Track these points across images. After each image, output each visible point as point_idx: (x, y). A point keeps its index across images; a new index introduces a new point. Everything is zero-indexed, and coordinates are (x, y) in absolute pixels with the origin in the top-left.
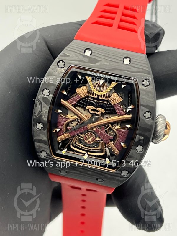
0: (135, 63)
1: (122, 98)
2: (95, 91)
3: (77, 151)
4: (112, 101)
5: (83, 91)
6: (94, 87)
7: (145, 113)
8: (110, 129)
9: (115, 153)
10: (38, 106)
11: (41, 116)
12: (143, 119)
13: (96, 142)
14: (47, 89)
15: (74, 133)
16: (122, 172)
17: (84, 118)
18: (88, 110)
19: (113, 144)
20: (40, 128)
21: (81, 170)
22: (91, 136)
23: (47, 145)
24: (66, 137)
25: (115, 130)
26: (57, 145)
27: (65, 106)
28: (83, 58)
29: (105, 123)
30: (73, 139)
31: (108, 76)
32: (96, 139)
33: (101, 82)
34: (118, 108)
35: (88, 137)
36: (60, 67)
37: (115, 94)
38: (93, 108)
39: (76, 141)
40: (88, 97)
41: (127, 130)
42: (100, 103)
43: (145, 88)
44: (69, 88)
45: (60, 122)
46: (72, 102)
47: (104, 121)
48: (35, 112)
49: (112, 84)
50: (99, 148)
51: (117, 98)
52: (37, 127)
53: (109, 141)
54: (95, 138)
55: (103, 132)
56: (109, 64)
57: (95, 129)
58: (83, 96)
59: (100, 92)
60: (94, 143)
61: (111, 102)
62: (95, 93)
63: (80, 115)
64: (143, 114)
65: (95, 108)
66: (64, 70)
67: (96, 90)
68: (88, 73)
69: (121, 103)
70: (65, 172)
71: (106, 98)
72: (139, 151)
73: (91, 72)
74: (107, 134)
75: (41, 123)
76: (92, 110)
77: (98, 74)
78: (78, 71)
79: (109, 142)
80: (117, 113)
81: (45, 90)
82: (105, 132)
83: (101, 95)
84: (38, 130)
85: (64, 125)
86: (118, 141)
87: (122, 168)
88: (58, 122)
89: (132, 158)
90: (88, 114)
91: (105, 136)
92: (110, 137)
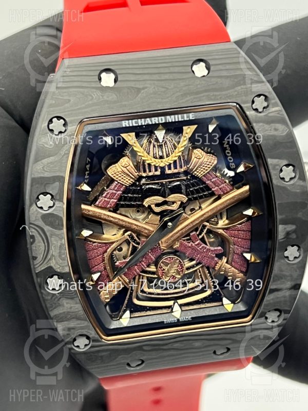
0: (221, 67)
1: (216, 156)
2: (151, 160)
3: (150, 307)
4: (195, 170)
5: (125, 169)
7: (281, 171)
8: (209, 232)
9: (237, 281)
10: (38, 238)
12: (282, 185)
13: (187, 272)
14: (45, 194)
15: (135, 271)
16: (267, 316)
17: (145, 229)
18: (149, 207)
19: (227, 262)
20: (58, 288)
21: (176, 345)
22: (173, 263)
23: (86, 320)
24: (120, 285)
25: (221, 231)
27: (94, 216)
28: (102, 96)
29: (197, 224)
31: (173, 116)
32: (186, 266)
33: (160, 134)
34: (214, 180)
35: (166, 268)
36: (57, 133)
37: (198, 152)
38: (160, 199)
40: (140, 178)
41: (247, 221)
42: (170, 182)
43: (261, 115)
44: (87, 173)
45: (95, 258)
46: (108, 202)
47: (191, 218)
48: (34, 255)
49: (184, 132)
50: (197, 283)
51: (205, 160)
53: (216, 259)
54: (182, 263)
55: (196, 245)
57: (177, 245)
58: (128, 181)
59: (164, 160)
61: (195, 172)
62: (152, 164)
63: (135, 225)
64: (278, 174)
65: (164, 199)
67: (154, 157)
68: (124, 126)
70: (140, 363)
71: (181, 167)
72: (291, 258)
73: (130, 121)
74: (207, 247)
75: (56, 277)
76: (158, 205)
77: (148, 119)
78: (102, 128)
79: (217, 263)
80: (216, 193)
81: (41, 197)
82: (201, 243)
83: (168, 164)
84: (54, 295)
85: (106, 261)
86: (234, 252)
87: (266, 308)
88: (90, 259)
89: (282, 279)
90: (150, 217)
91: (205, 250)
92: (215, 250)
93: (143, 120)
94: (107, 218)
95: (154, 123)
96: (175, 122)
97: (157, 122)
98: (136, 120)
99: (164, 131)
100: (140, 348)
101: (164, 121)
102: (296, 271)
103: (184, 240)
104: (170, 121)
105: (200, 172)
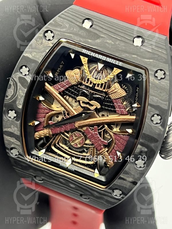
1: (126, 92)
2: (90, 77)
3: (59, 154)
4: (111, 94)
5: (75, 75)
6: (91, 72)
7: (153, 116)
8: (105, 132)
9: (108, 164)
10: (12, 87)
11: (15, 101)
13: (85, 146)
14: (26, 67)
15: (57, 131)
16: (114, 191)
17: (72, 112)
18: (79, 101)
19: (107, 151)
20: (12, 118)
21: (61, 180)
22: (79, 137)
23: (20, 142)
24: (46, 134)
25: (111, 134)
26: (33, 142)
27: (50, 92)
28: (79, 31)
29: (99, 123)
30: (56, 137)
31: (111, 59)
32: (86, 142)
33: (100, 66)
34: (119, 104)
35: (75, 138)
36: (48, 39)
37: (117, 85)
38: (86, 100)
39: (59, 140)
40: (81, 84)
41: (127, 135)
42: (96, 94)
43: (157, 82)
44: (59, 69)
45: (41, 114)
46: (59, 89)
47: (99, 119)
48: (8, 95)
49: (113, 71)
50: (88, 154)
51: (119, 91)
52: (9, 115)
53: (102, 146)
54: (84, 140)
55: (95, 134)
56: (113, 43)
57: (85, 129)
58: (74, 83)
59: (97, 80)
60: (82, 147)
61: (111, 95)
62: (90, 80)
63: (68, 107)
64: (150, 117)
65: (88, 101)
66: (52, 43)
68: (83, 52)
69: (124, 98)
70: (41, 180)
71: (104, 88)
72: (138, 166)
73: (87, 51)
74: (100, 138)
75: (14, 111)
76: (83, 102)
77: (97, 54)
78: (71, 48)
79: (102, 149)
80: (117, 112)
81: (24, 67)
82: (98, 134)
83: (98, 83)
84: (9, 120)
85: (46, 118)
86: (114, 148)
87: (114, 185)
88: (38, 113)
89: (128, 174)
90: (78, 107)
91: (98, 139)
92: (103, 141)
93: (94, 53)
94: (55, 96)
95: (99, 58)
96: (110, 63)
97: (101, 58)
98: (91, 52)
99: (103, 65)
100: (42, 171)
101: (104, 60)
102: (138, 175)
103: (90, 128)
104: (108, 61)
105: (113, 96)
